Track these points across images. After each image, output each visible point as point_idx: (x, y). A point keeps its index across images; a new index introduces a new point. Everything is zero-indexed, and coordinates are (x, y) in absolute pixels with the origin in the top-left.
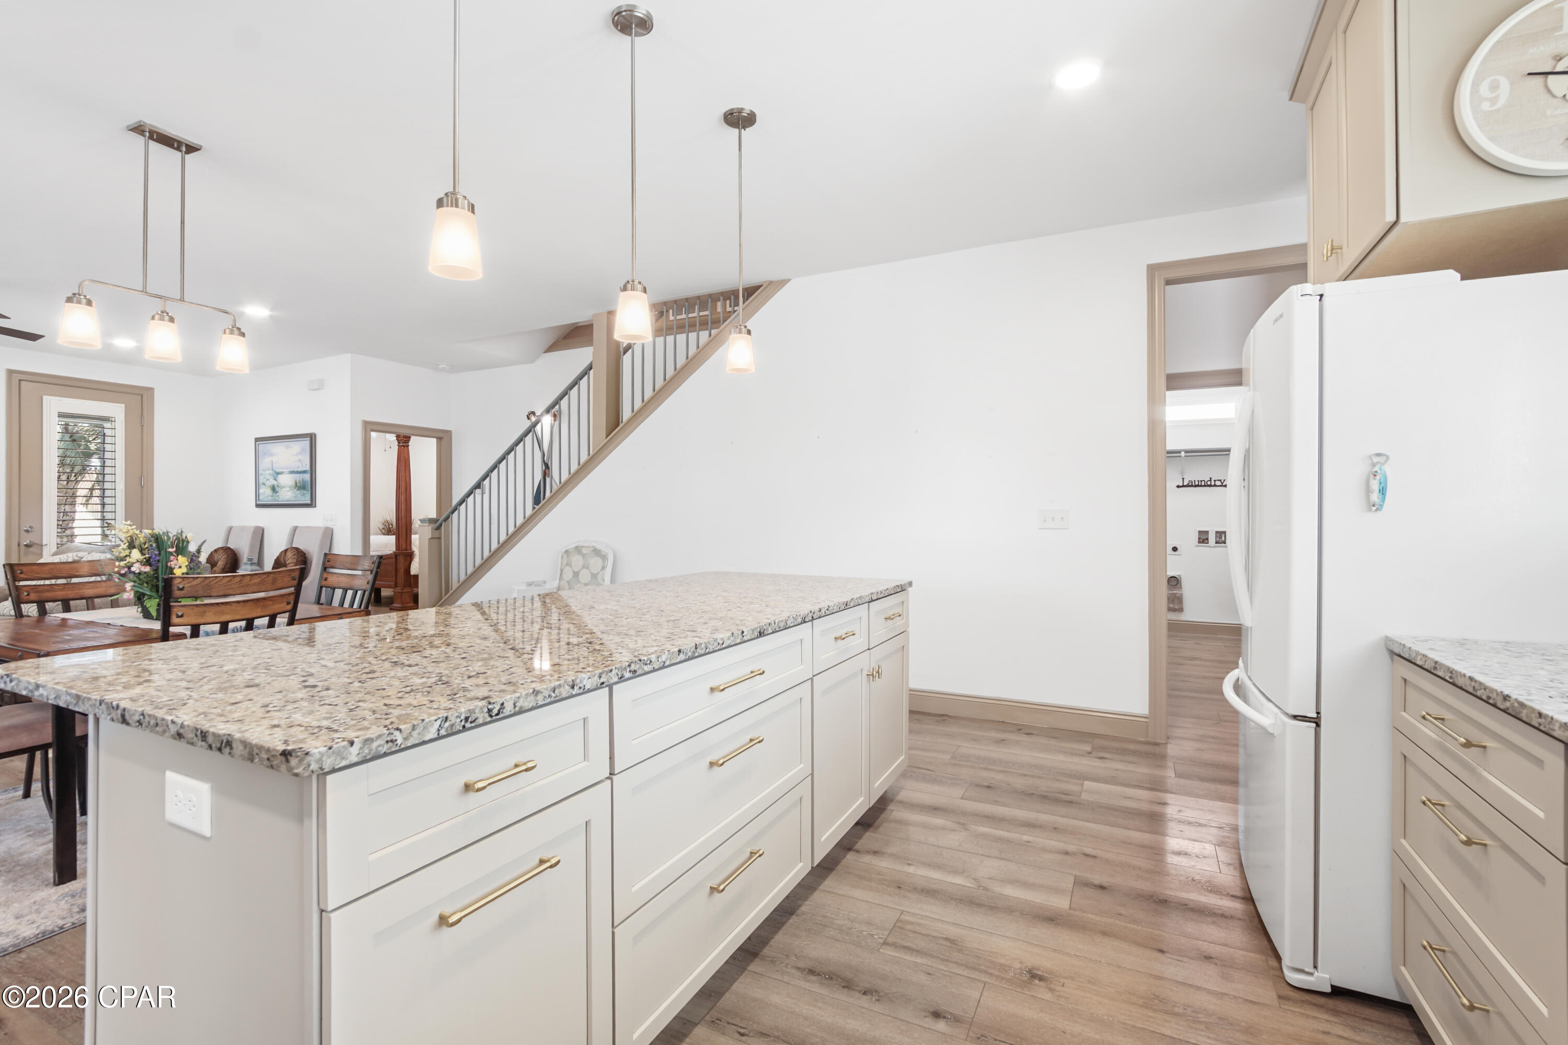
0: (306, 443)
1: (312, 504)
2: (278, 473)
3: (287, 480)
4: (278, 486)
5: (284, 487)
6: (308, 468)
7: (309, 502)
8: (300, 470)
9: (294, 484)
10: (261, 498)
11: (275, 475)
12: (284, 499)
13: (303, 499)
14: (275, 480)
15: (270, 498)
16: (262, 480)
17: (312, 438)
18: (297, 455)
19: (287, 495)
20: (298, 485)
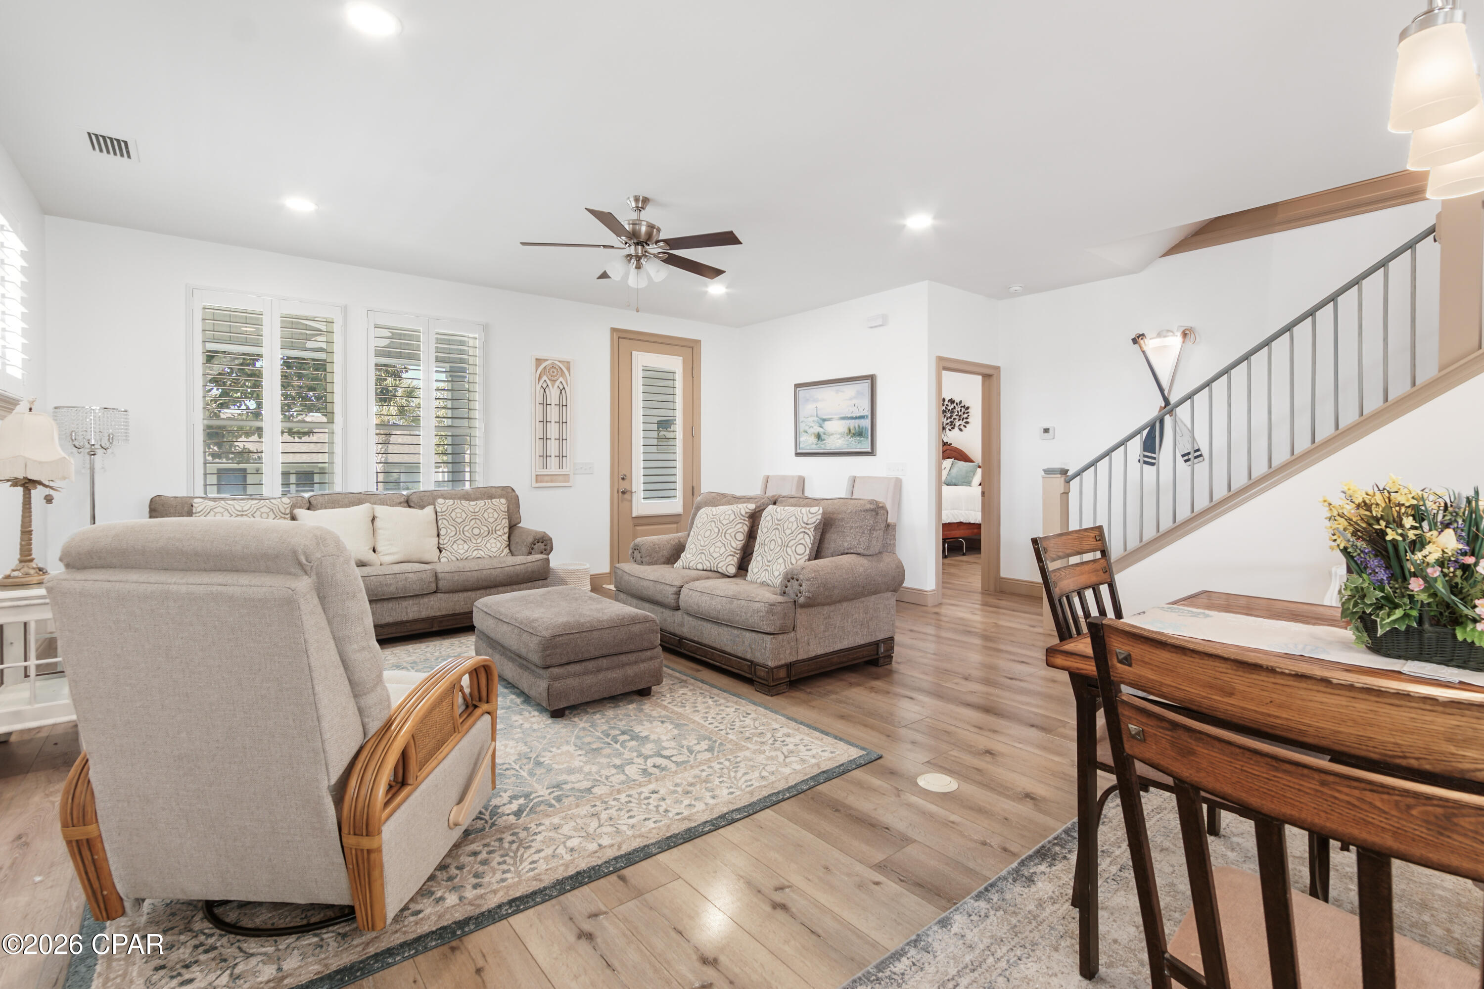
0: (866, 385)
1: (871, 453)
2: (824, 420)
3: (836, 428)
4: (824, 434)
5: (832, 434)
6: (867, 412)
7: (869, 450)
8: (854, 415)
9: (846, 431)
10: (801, 446)
11: (821, 422)
12: (833, 447)
13: (859, 446)
14: (821, 427)
15: (814, 446)
16: (802, 427)
17: (872, 379)
18: (851, 399)
19: (836, 442)
20: (853, 431)
